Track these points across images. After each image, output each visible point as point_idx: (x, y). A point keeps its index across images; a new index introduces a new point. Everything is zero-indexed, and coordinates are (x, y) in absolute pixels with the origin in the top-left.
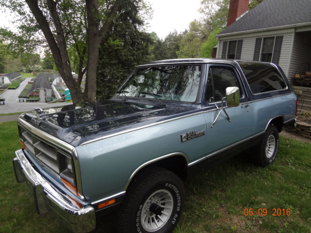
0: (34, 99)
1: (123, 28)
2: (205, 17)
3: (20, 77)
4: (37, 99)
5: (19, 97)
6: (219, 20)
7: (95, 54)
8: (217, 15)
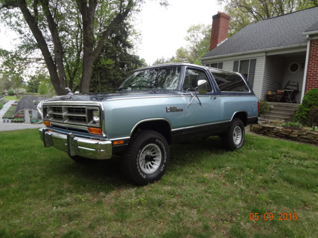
0: (19, 120)
1: (114, 51)
2: (192, 45)
3: (2, 99)
4: (22, 120)
5: (3, 118)
6: (204, 48)
7: (90, 71)
8: (202, 43)
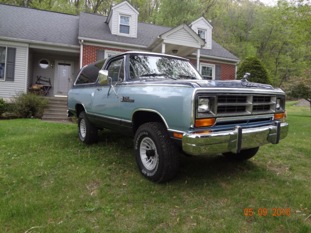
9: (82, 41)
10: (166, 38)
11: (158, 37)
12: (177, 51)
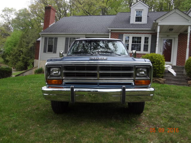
2: (5, 22)
9: (110, 30)
10: (160, 22)
11: (154, 22)
12: (173, 29)
